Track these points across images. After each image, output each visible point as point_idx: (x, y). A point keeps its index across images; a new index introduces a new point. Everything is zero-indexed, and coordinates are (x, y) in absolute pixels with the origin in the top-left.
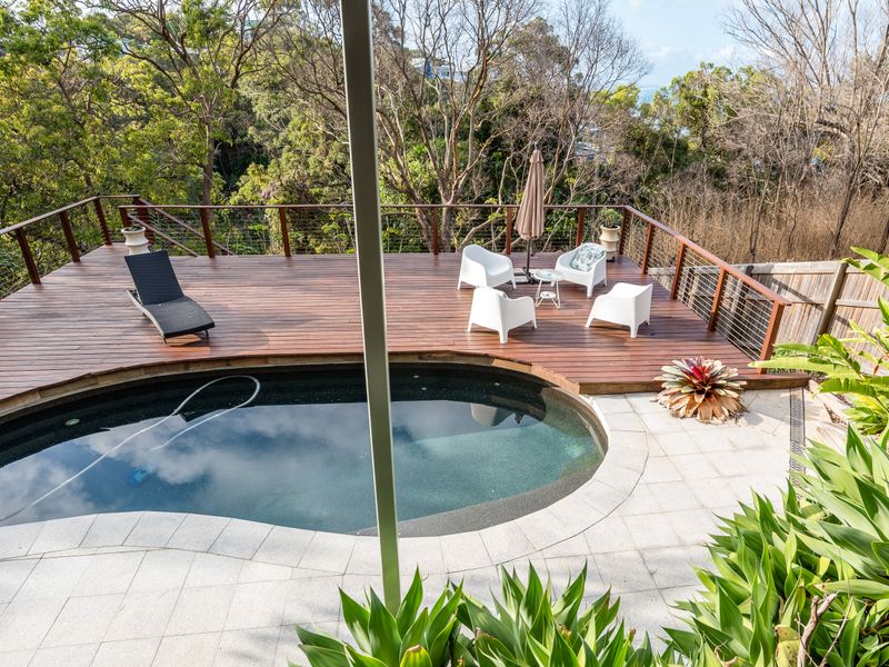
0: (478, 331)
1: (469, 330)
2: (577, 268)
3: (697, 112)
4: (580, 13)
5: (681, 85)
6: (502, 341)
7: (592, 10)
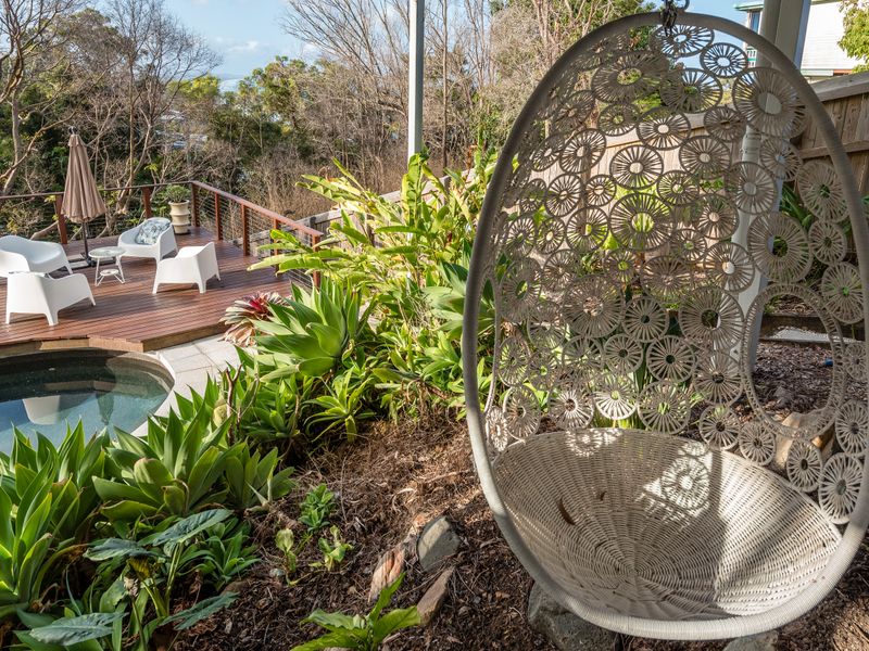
0: (19, 320)
1: (8, 322)
2: (143, 243)
3: (282, 98)
4: (133, 10)
5: (262, 76)
6: (51, 323)
7: (146, 7)
